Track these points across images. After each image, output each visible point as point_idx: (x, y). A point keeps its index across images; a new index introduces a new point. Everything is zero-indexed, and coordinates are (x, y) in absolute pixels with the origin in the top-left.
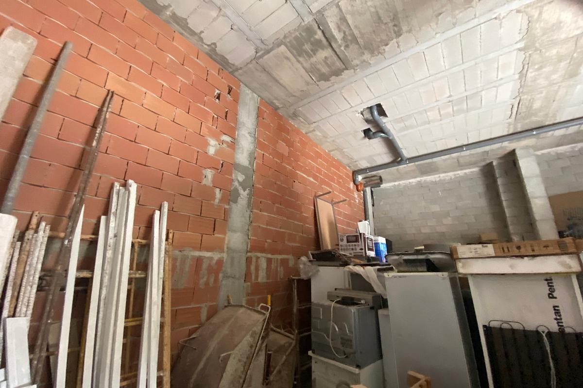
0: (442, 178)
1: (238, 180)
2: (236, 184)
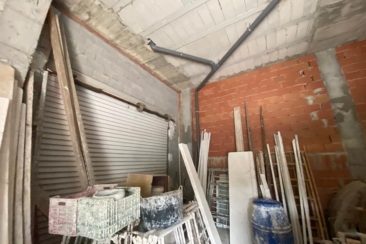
1: (339, 108)
2: (338, 111)
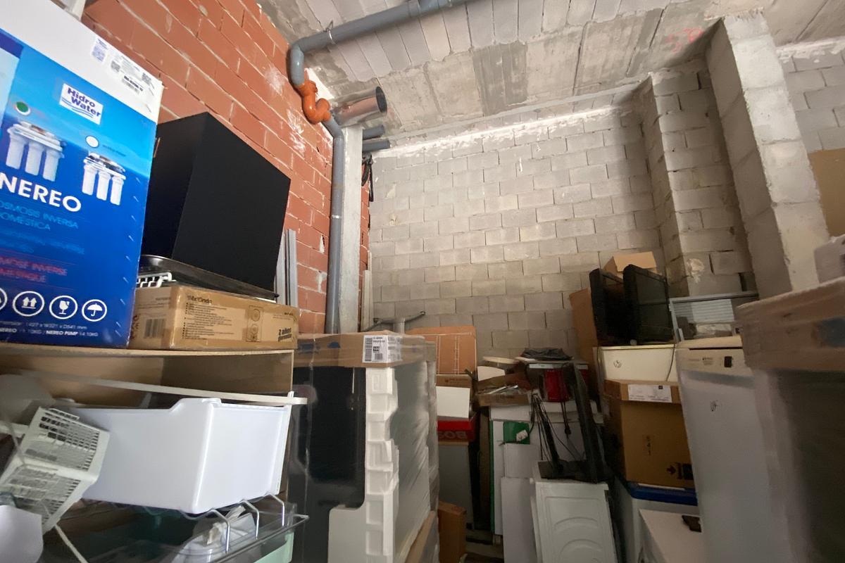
0: (530, 132)
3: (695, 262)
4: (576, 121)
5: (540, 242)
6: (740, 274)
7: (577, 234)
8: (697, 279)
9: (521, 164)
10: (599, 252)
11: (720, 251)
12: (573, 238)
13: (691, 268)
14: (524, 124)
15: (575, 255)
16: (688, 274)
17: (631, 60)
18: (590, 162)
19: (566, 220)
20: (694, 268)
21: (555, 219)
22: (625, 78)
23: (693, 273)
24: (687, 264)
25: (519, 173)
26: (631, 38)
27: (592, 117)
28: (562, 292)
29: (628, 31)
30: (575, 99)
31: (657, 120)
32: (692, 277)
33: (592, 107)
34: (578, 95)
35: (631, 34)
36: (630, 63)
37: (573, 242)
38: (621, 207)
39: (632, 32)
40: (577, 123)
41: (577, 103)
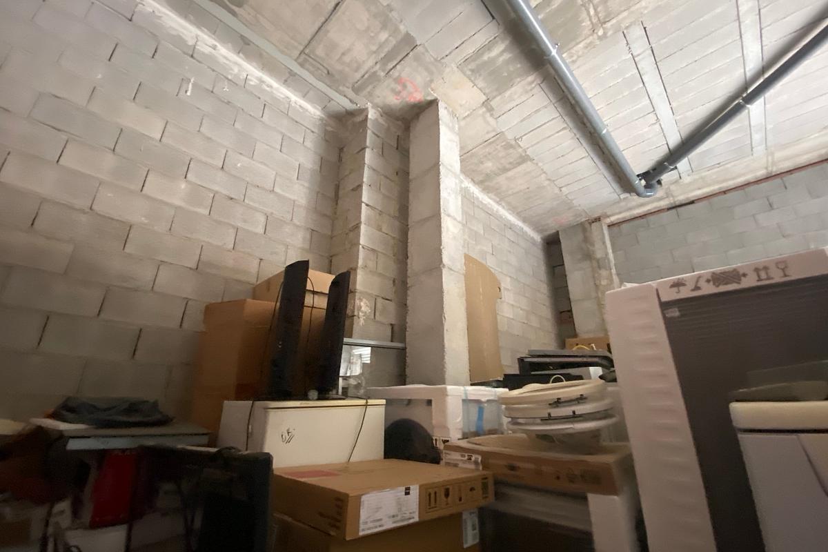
0: (220, 59)
3: (365, 303)
4: (282, 96)
5: (178, 208)
6: (391, 325)
7: (239, 224)
8: (362, 321)
9: (190, 86)
10: (261, 260)
11: (383, 298)
12: (233, 227)
13: (361, 307)
14: (217, 44)
15: (229, 251)
16: (356, 313)
17: (366, 73)
18: (284, 149)
19: (232, 199)
20: (363, 309)
21: (216, 188)
22: (350, 90)
23: (360, 314)
24: (357, 302)
25: (182, 92)
26: (381, 46)
27: (300, 106)
28: (187, 300)
29: (384, 36)
30: (296, 68)
31: (364, 149)
32: (359, 318)
33: (304, 96)
34: (302, 65)
35: (384, 43)
36: (364, 76)
37: (232, 232)
38: (301, 217)
39: (387, 40)
40: (283, 98)
41: (295, 74)
